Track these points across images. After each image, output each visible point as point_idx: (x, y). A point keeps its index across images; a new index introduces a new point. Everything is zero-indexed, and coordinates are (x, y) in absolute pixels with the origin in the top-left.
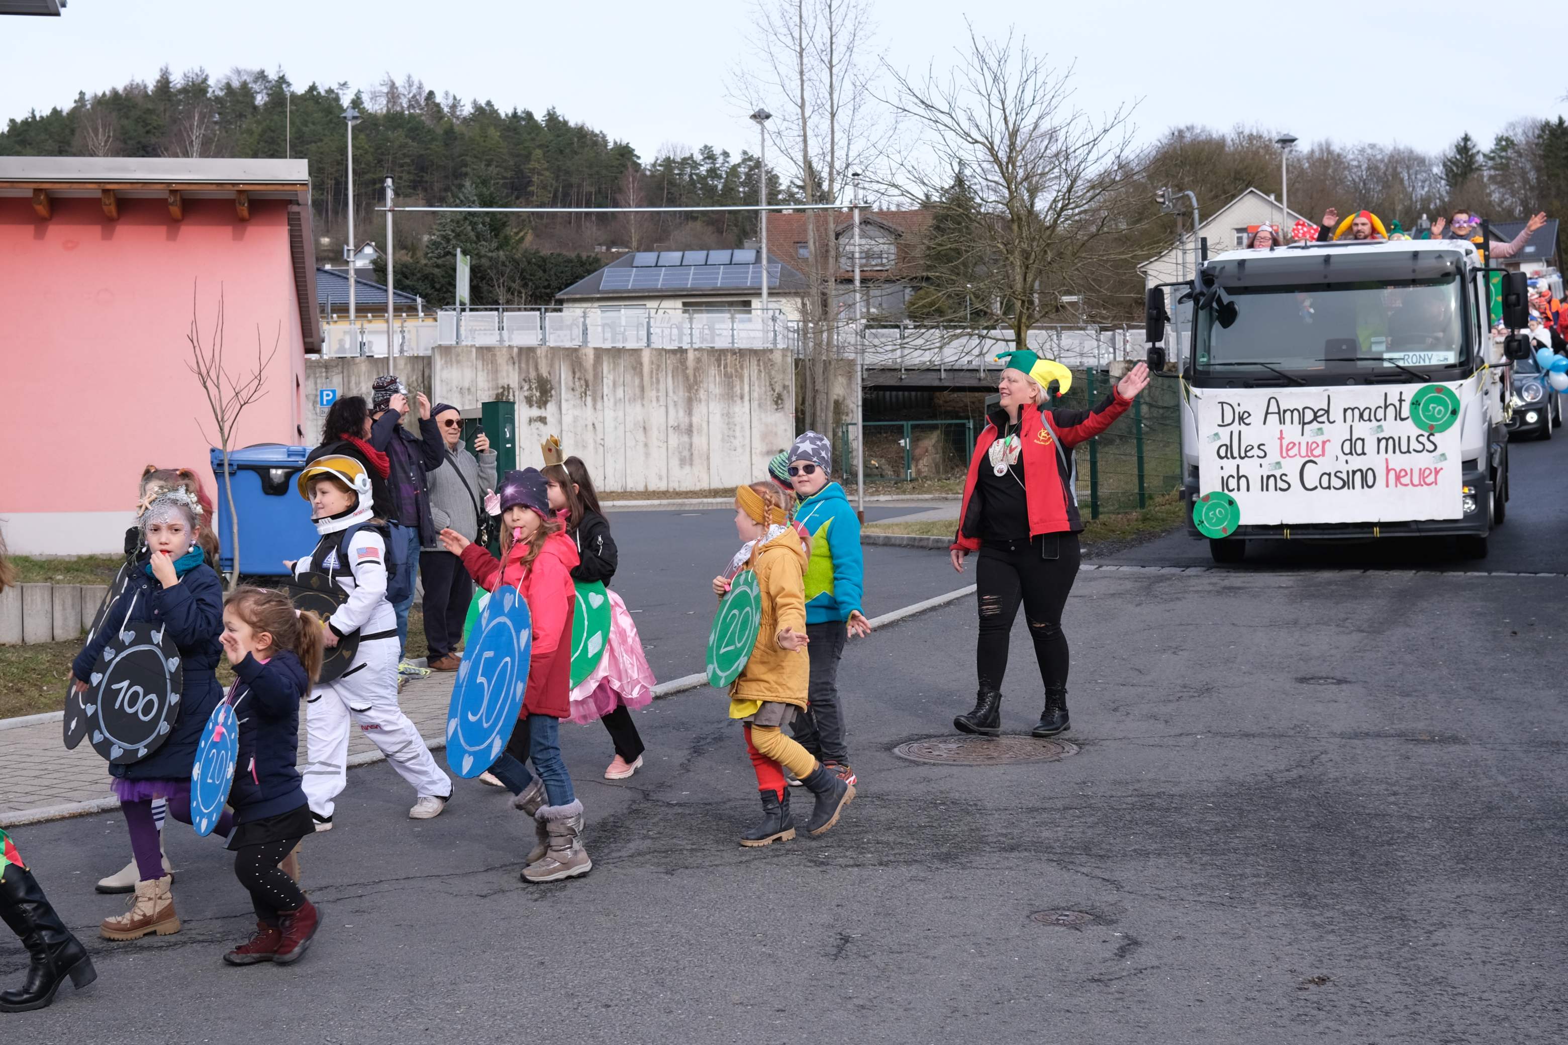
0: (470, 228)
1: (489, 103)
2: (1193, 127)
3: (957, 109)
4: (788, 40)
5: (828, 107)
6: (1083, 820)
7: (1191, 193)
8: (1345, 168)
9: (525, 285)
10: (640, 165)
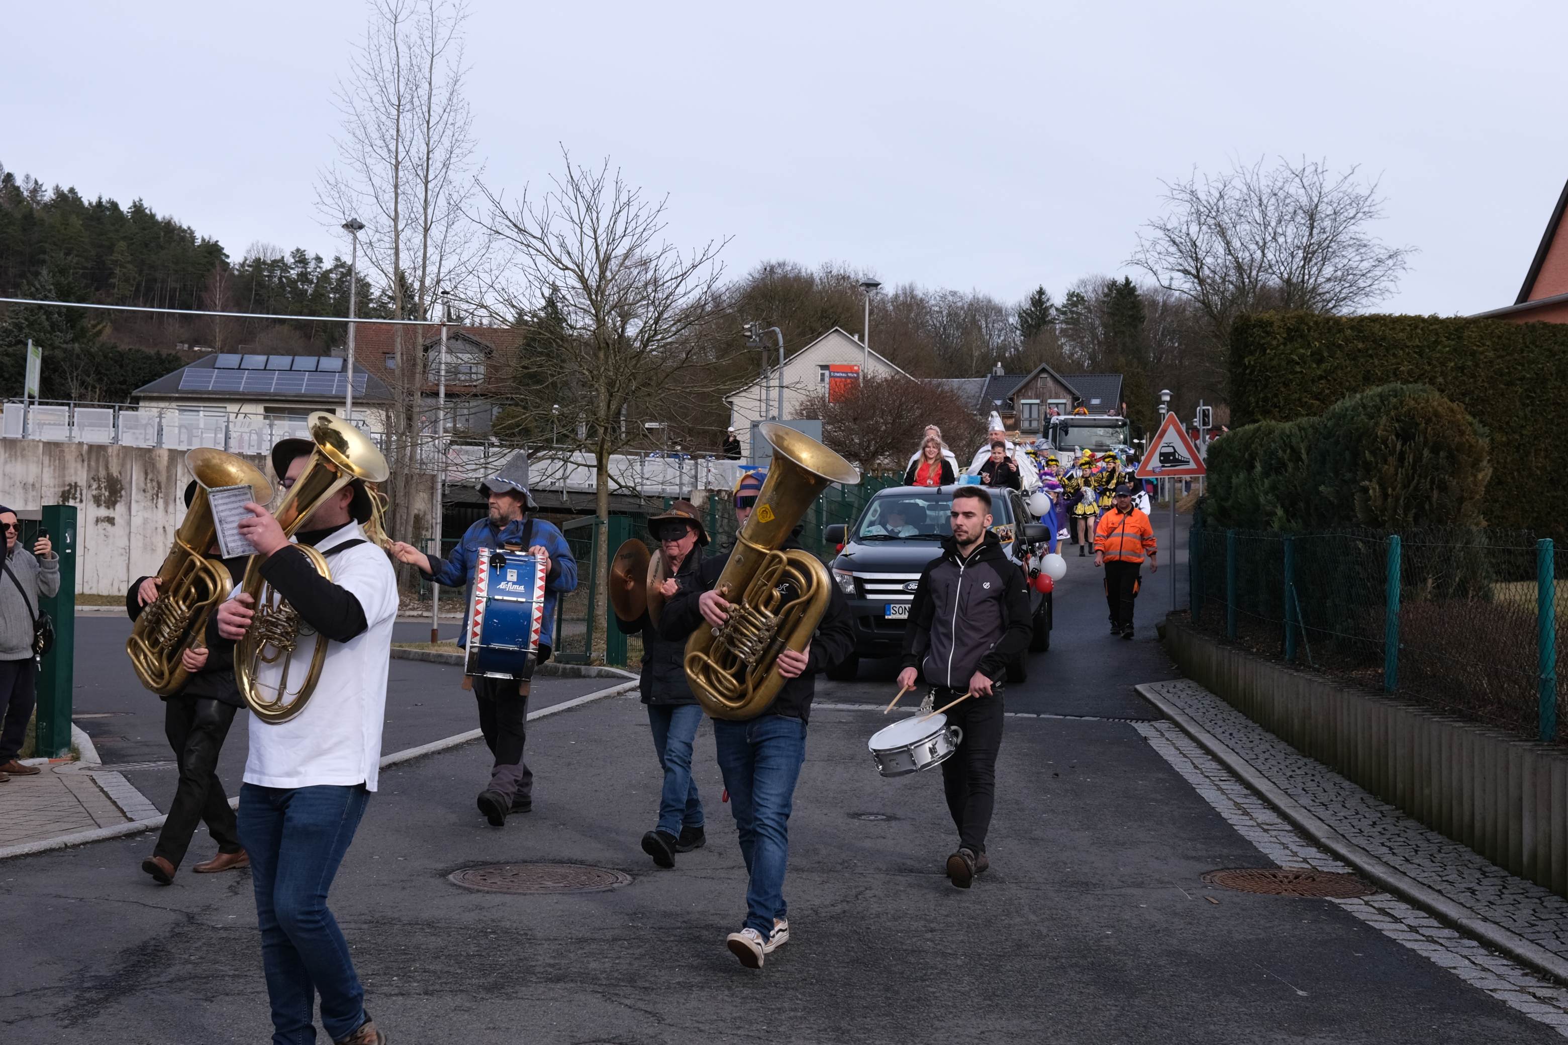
0: (44, 317)
1: (72, 190)
2: (784, 264)
3: (549, 235)
4: (385, 154)
5: (422, 222)
6: (630, 951)
7: (777, 329)
8: (927, 313)
9: (100, 380)
10: (228, 264)
